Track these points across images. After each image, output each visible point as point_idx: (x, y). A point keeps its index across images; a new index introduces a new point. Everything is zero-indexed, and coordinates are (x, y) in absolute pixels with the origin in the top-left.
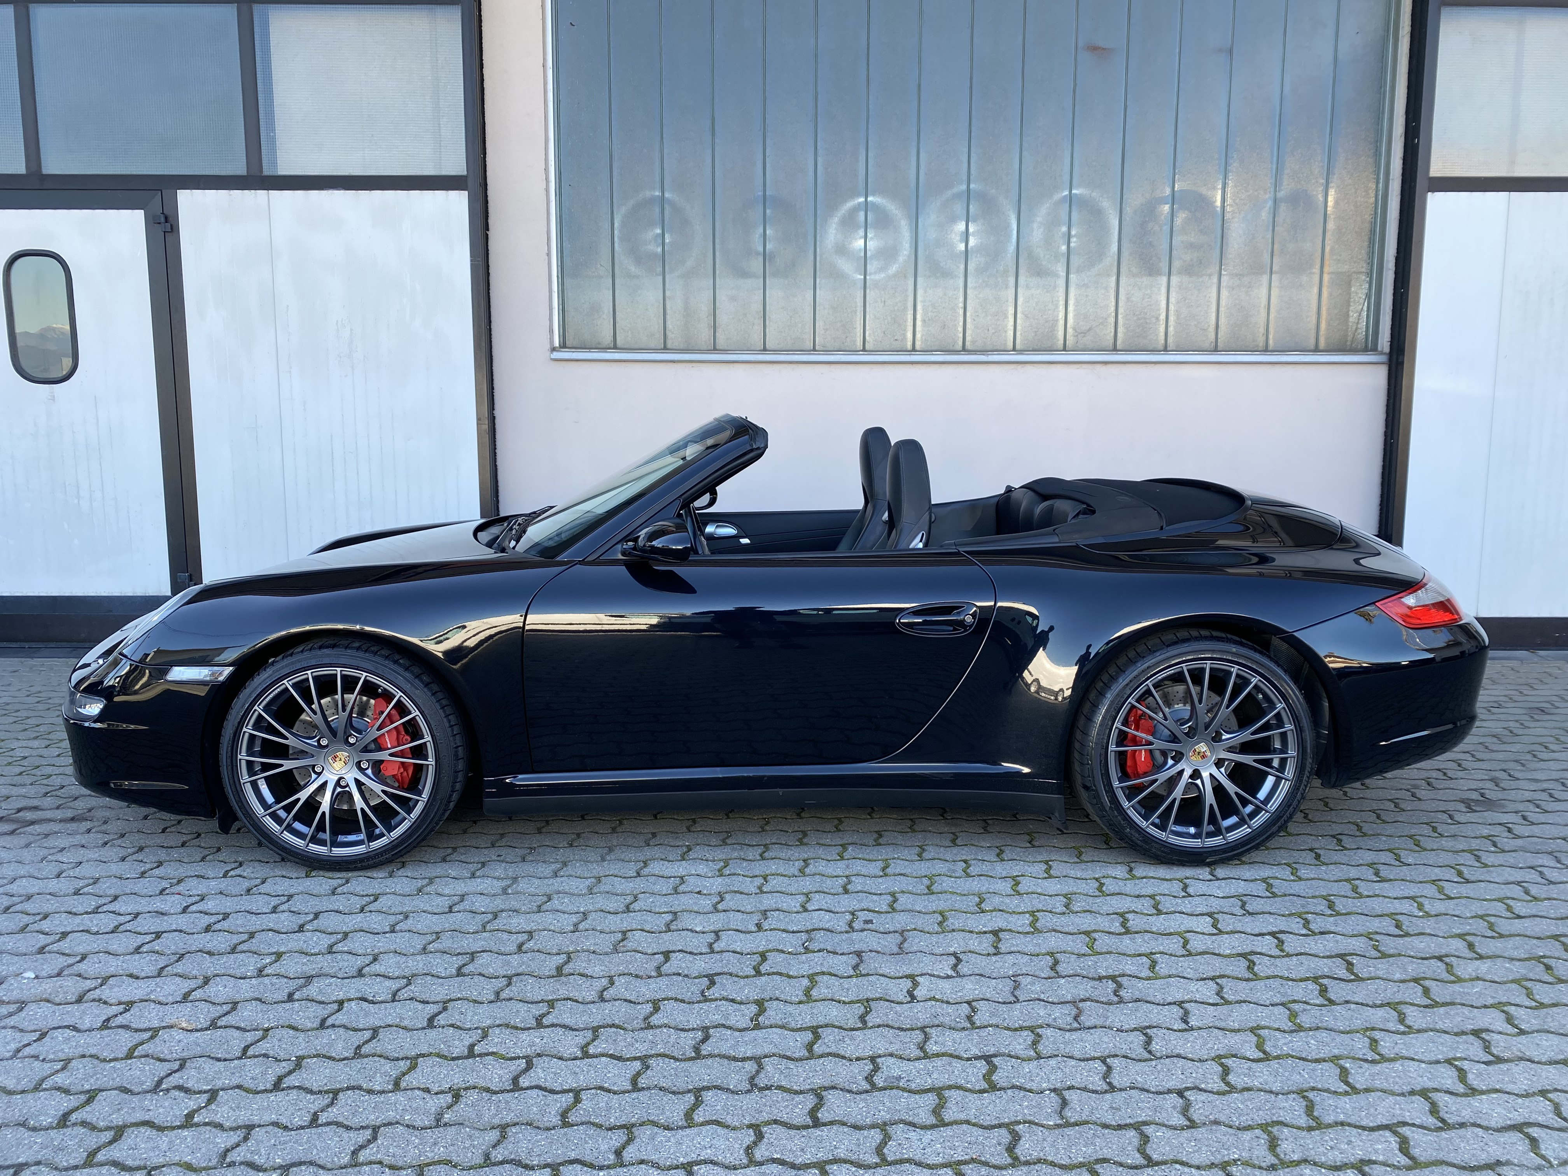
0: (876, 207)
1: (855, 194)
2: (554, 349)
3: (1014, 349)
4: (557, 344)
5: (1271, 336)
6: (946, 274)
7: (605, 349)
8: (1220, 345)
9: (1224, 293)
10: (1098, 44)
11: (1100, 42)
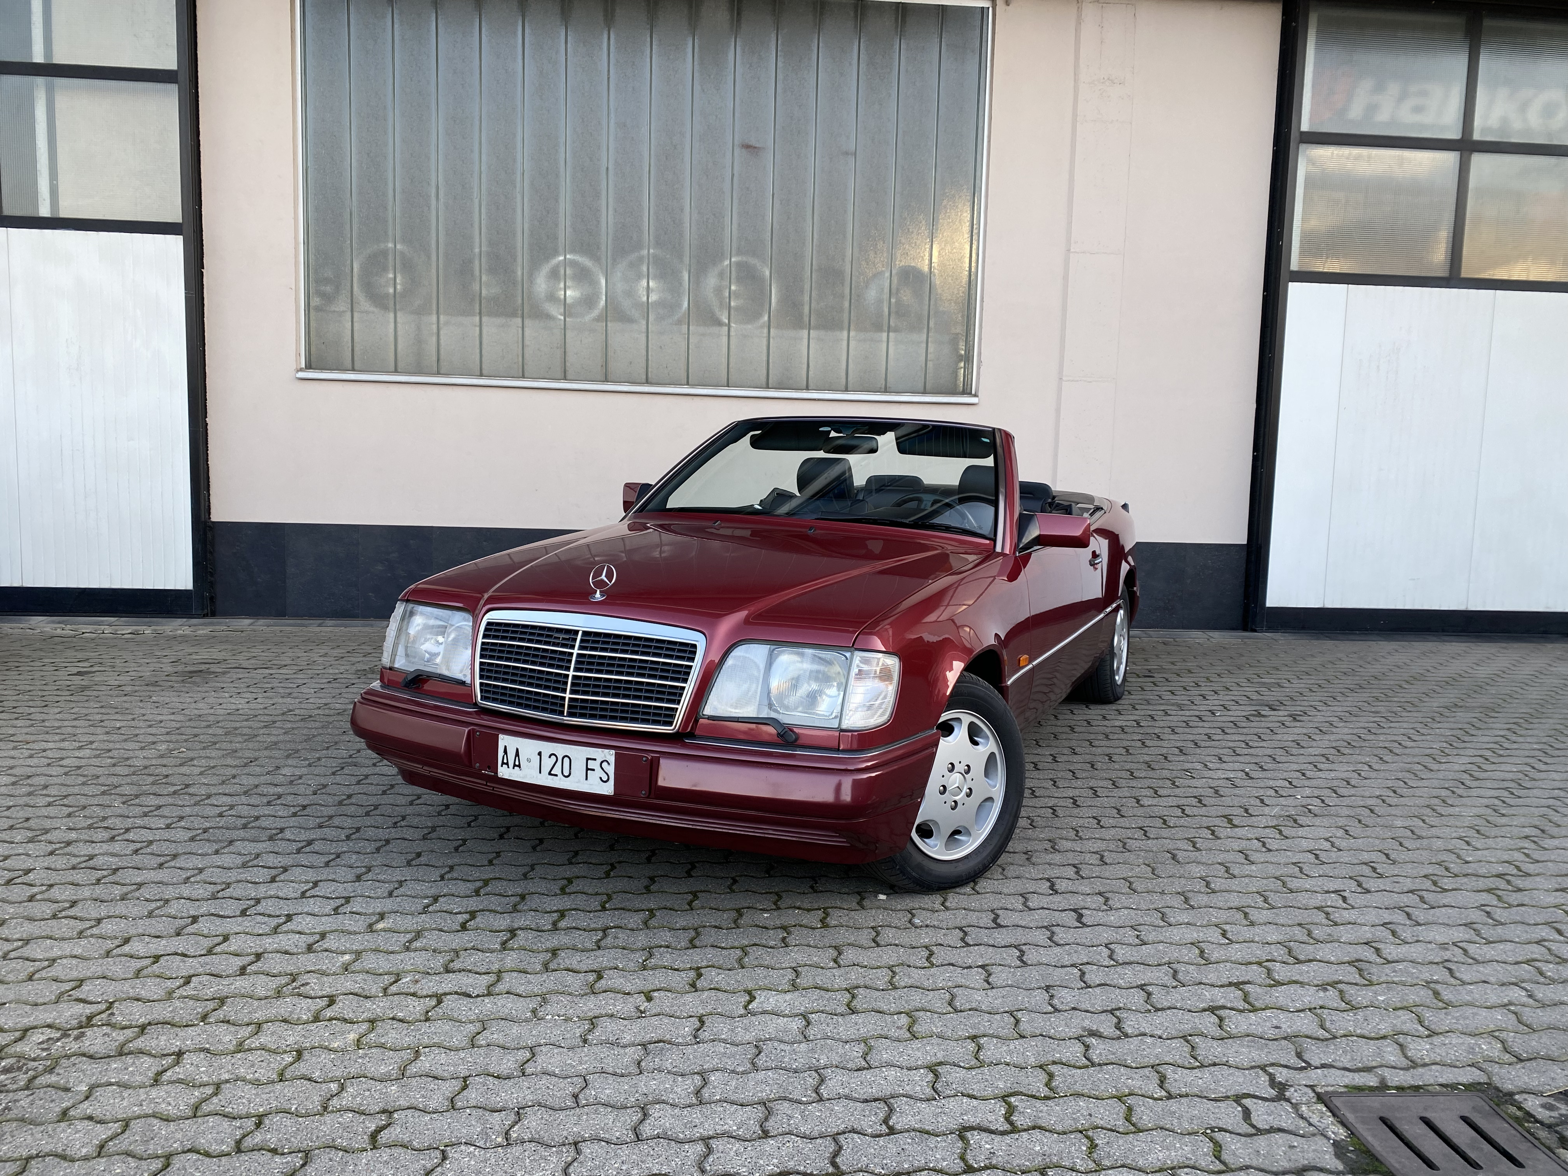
0: (573, 263)
1: (556, 253)
2: (301, 370)
3: (688, 384)
4: (303, 366)
5: (889, 380)
6: (630, 320)
7: (344, 370)
8: (850, 387)
9: (853, 346)
10: (750, 143)
11: (753, 143)
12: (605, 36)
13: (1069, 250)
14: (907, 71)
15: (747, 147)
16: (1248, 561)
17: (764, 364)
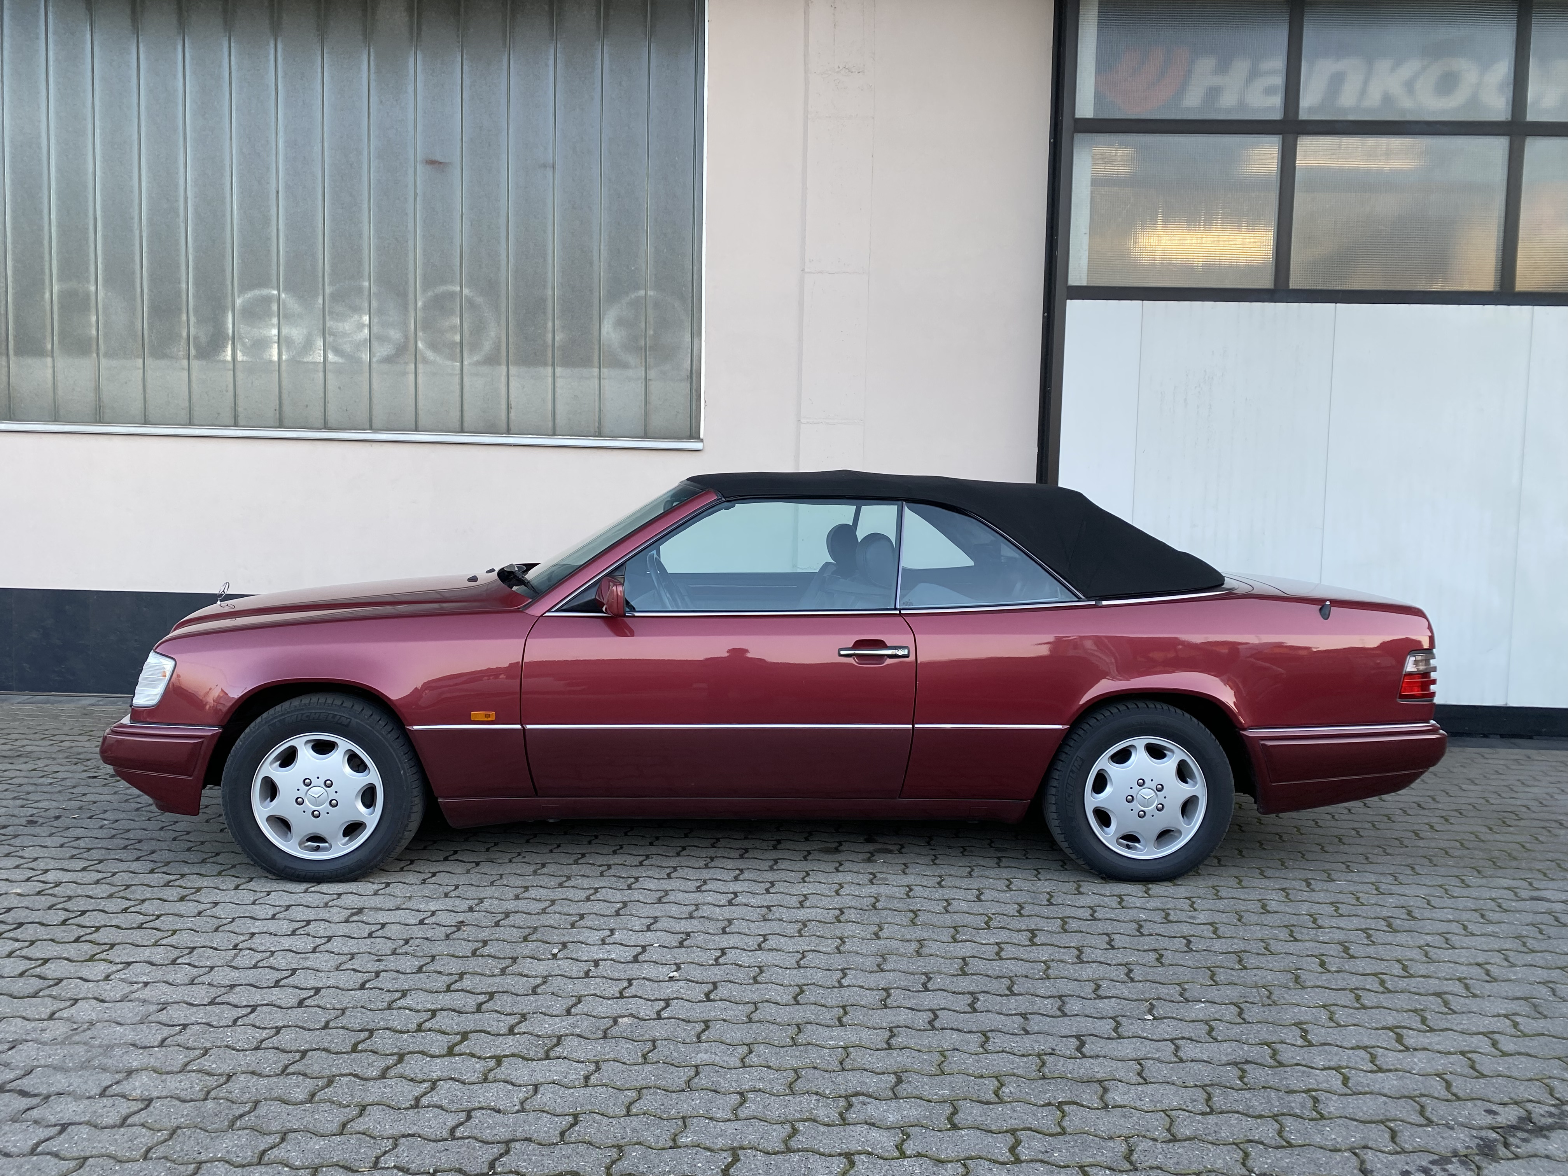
3: (370, 429)
8: (559, 430)
9: (559, 382)
10: (434, 158)
11: (438, 158)
12: (272, 45)
13: (803, 271)
14: (611, 70)
15: (430, 162)
17: (458, 404)
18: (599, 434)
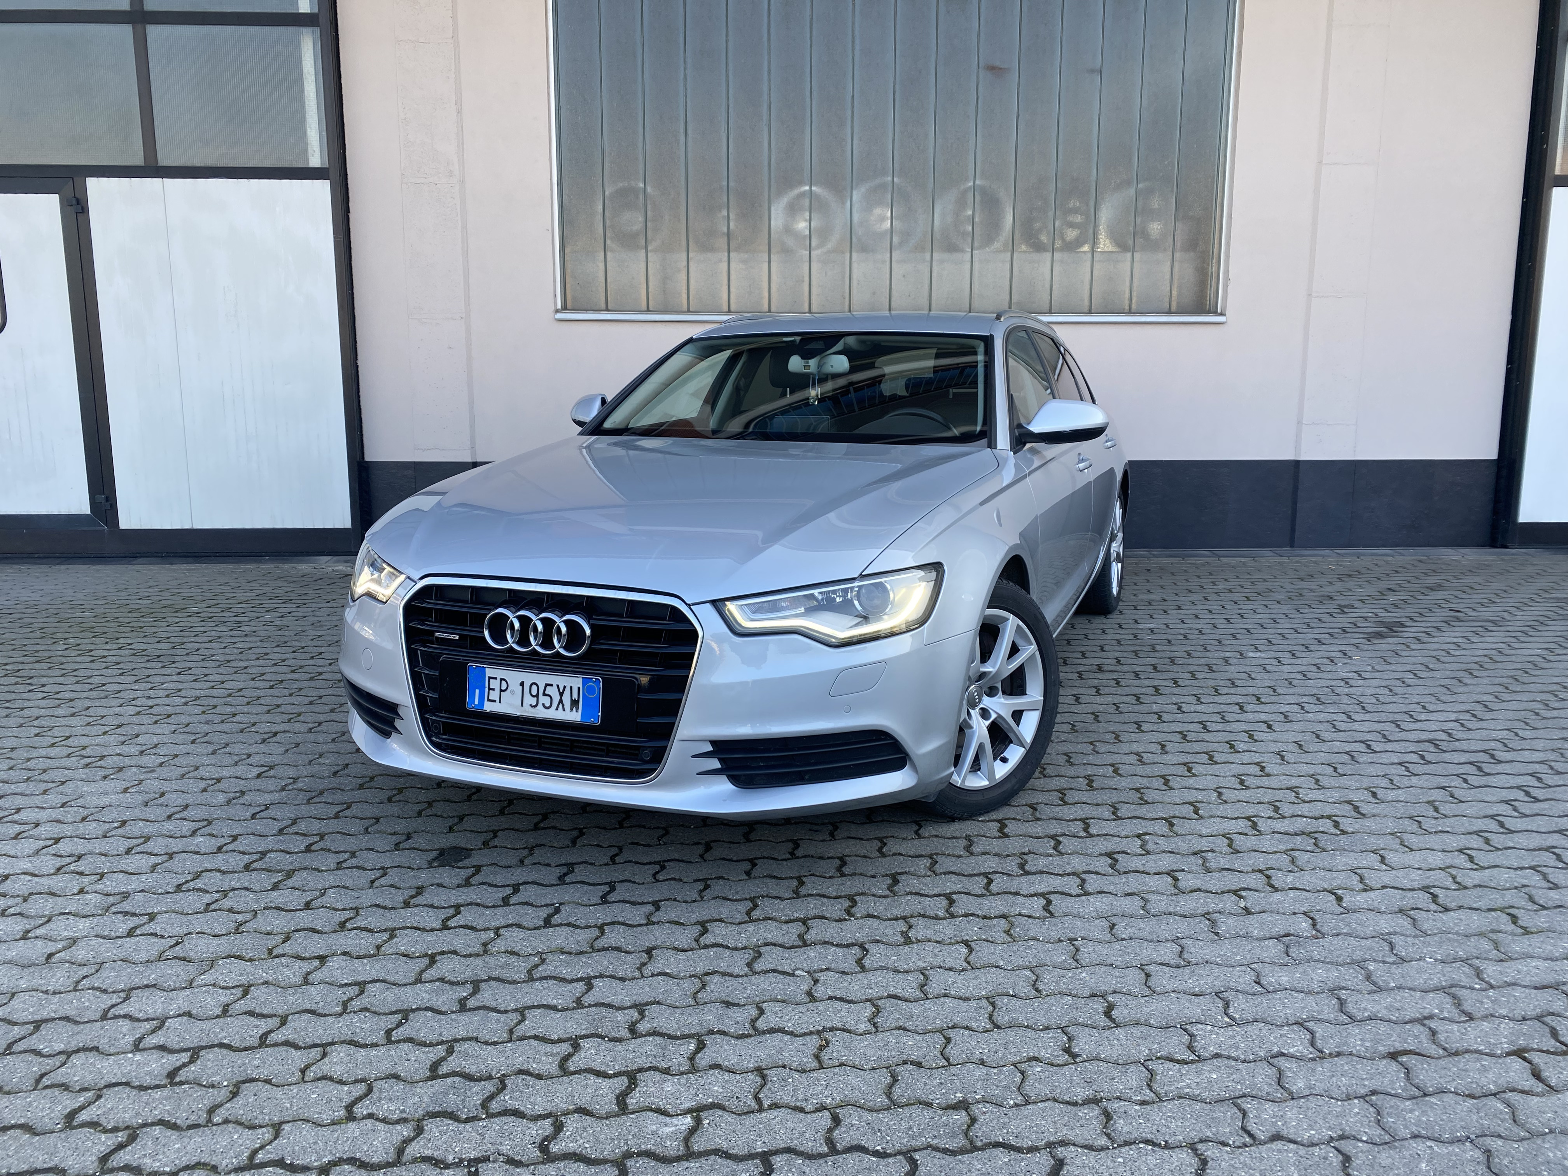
0: (818, 195)
1: (801, 183)
2: (557, 311)
4: (559, 307)
5: (1134, 301)
6: (875, 251)
7: (598, 310)
9: (1097, 266)
10: (995, 65)
11: (997, 64)
13: (1320, 162)
15: (992, 68)
16: (1498, 477)
17: (1008, 289)
18: (1130, 312)
